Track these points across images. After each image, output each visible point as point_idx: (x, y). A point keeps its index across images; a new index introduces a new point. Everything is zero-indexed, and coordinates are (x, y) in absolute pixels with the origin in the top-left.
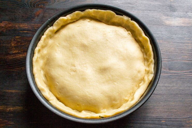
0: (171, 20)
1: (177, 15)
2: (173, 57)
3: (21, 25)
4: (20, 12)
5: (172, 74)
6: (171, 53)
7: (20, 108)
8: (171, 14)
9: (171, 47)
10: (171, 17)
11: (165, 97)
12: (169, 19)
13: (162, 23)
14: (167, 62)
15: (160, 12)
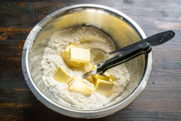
0: (163, 24)
1: (169, 20)
2: (167, 58)
3: (27, 30)
4: (25, 18)
5: (166, 73)
6: (164, 54)
7: (29, 105)
8: (164, 19)
9: (165, 48)
10: (163, 21)
11: (161, 93)
12: (162, 23)
13: (156, 27)
14: (161, 62)
15: (153, 17)
